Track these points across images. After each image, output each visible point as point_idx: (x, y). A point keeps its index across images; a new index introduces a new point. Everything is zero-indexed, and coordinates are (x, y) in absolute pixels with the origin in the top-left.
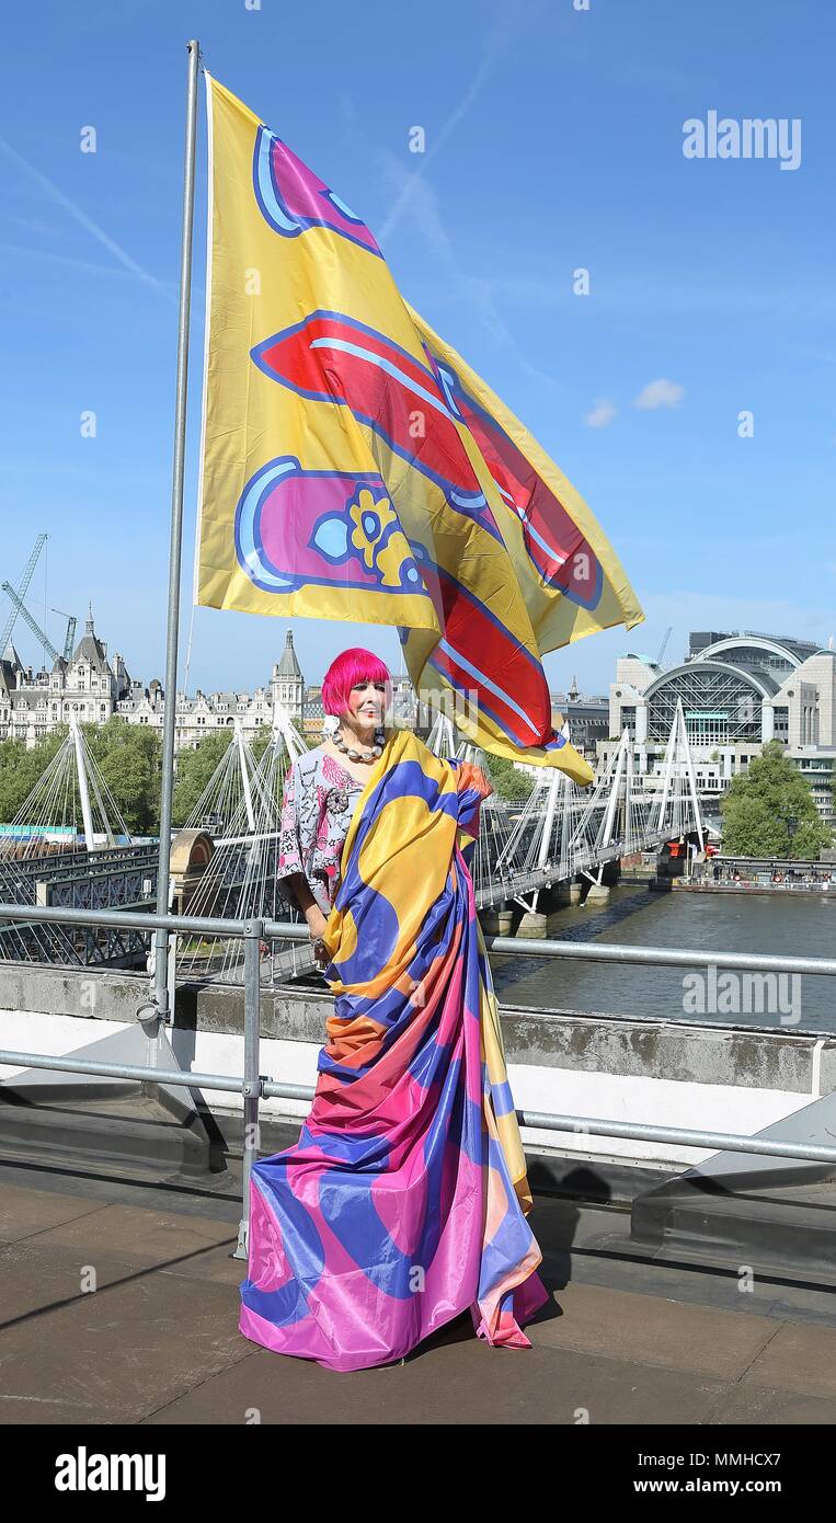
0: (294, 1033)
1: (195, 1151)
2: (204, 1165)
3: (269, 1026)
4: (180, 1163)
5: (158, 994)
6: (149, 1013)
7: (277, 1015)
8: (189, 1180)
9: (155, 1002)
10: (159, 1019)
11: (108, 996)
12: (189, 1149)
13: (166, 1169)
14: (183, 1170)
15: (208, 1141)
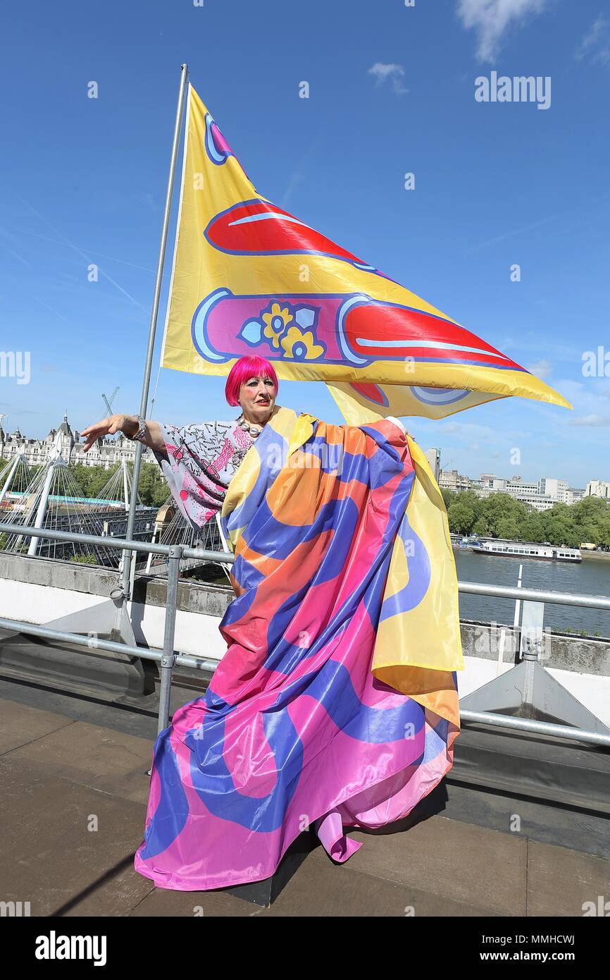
0: (200, 609)
1: (136, 682)
2: (141, 691)
3: (186, 604)
4: (127, 689)
5: (124, 584)
6: (118, 594)
7: (192, 598)
8: (130, 701)
9: (122, 588)
10: (123, 597)
11: (98, 582)
12: (132, 680)
13: (118, 691)
14: (128, 693)
15: (144, 677)
